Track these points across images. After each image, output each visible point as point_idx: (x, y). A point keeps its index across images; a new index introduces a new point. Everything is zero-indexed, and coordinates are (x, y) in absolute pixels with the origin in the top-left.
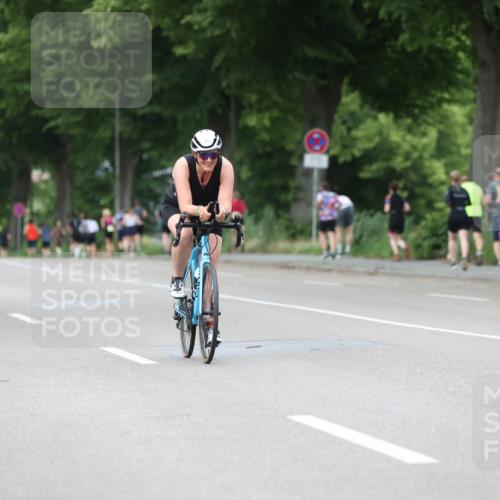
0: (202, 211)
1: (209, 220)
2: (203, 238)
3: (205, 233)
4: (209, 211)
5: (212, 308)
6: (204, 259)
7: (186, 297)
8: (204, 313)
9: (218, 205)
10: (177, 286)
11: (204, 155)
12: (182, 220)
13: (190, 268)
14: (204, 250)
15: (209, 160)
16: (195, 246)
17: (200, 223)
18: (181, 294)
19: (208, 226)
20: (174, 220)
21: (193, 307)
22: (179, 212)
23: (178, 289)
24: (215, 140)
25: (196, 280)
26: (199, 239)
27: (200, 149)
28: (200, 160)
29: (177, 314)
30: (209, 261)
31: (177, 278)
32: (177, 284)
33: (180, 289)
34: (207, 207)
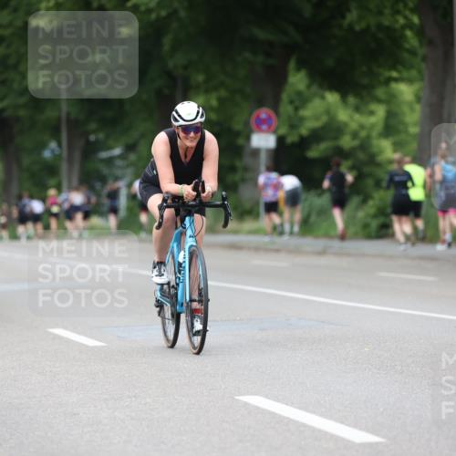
0: (186, 190)
2: (187, 219)
3: (190, 214)
5: (200, 294)
6: (190, 242)
8: (191, 300)
10: (160, 272)
11: (186, 129)
13: (172, 253)
14: (189, 232)
15: (192, 134)
16: (176, 228)
17: (184, 203)
18: (163, 280)
19: (192, 206)
21: (176, 294)
23: (161, 275)
24: (198, 112)
25: (180, 265)
26: (183, 221)
27: (182, 122)
28: (182, 134)
29: (158, 301)
30: (195, 244)
31: (158, 263)
32: (160, 269)
33: (163, 275)
34: (192, 185)
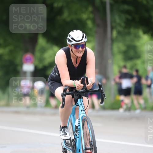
0: (77, 83)
1: (82, 89)
2: (79, 100)
3: (80, 97)
4: (82, 83)
5: (91, 145)
6: (81, 114)
7: (70, 139)
8: (86, 149)
9: (87, 78)
10: (64, 132)
11: (76, 46)
12: (65, 91)
13: (71, 120)
14: (81, 108)
15: (80, 49)
16: (72, 106)
17: (76, 91)
18: (67, 137)
19: (81, 92)
20: (59, 91)
21: (75, 144)
22: (62, 85)
23: (65, 134)
24: (83, 36)
25: (76, 127)
26: (76, 101)
27: (74, 42)
28: (74, 50)
29: (64, 149)
30: (85, 115)
31: (63, 127)
32: (64, 131)
33: (66, 134)
34: (80, 80)
